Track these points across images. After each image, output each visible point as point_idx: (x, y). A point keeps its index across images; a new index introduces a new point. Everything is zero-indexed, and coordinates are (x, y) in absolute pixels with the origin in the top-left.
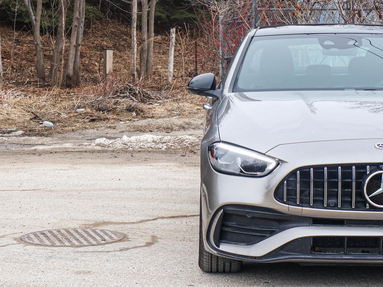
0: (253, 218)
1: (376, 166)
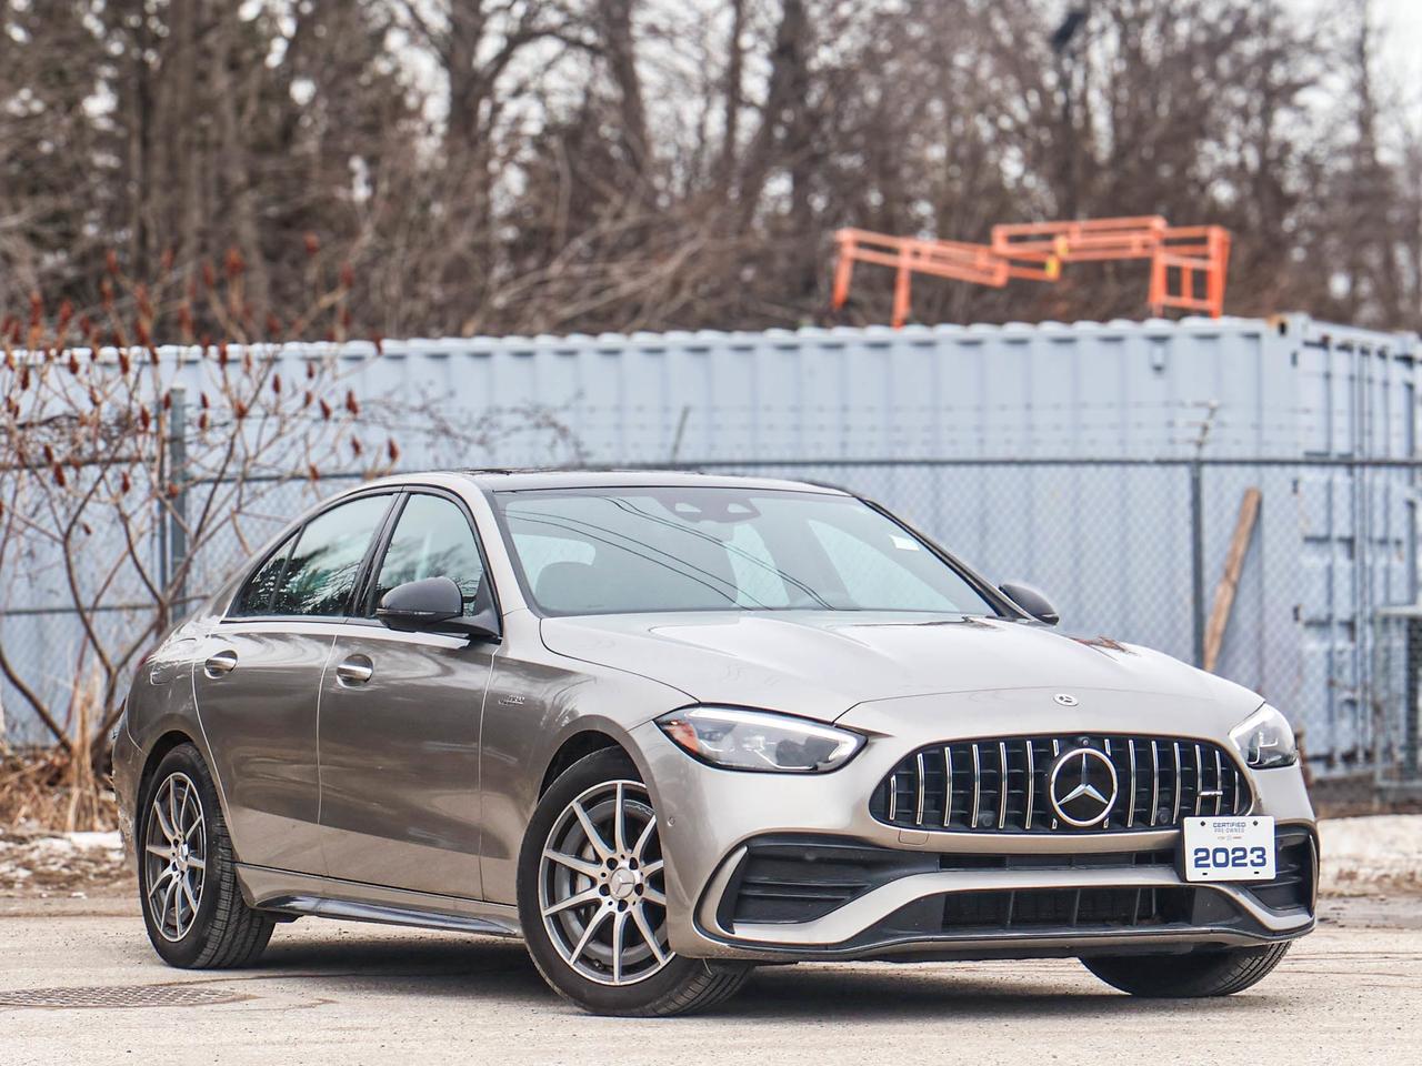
0: (820, 861)
1: (1070, 740)
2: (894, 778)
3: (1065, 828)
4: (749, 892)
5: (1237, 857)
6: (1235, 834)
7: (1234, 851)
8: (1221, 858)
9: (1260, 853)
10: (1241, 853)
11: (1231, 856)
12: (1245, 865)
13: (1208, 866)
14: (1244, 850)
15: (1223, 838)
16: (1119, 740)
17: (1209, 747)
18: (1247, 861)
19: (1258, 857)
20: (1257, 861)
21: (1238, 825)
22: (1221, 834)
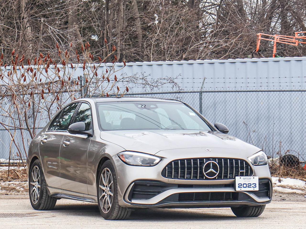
0: (150, 186)
1: (208, 159)
2: (167, 167)
3: (207, 179)
4: (135, 193)
5: (249, 185)
6: (248, 180)
7: (248, 184)
8: (245, 186)
10: (250, 185)
11: (247, 185)
12: (251, 187)
13: (242, 187)
14: (251, 184)
15: (245, 181)
16: (220, 159)
17: (242, 161)
18: (252, 186)
19: (254, 185)
20: (254, 186)
21: (249, 178)
22: (245, 180)
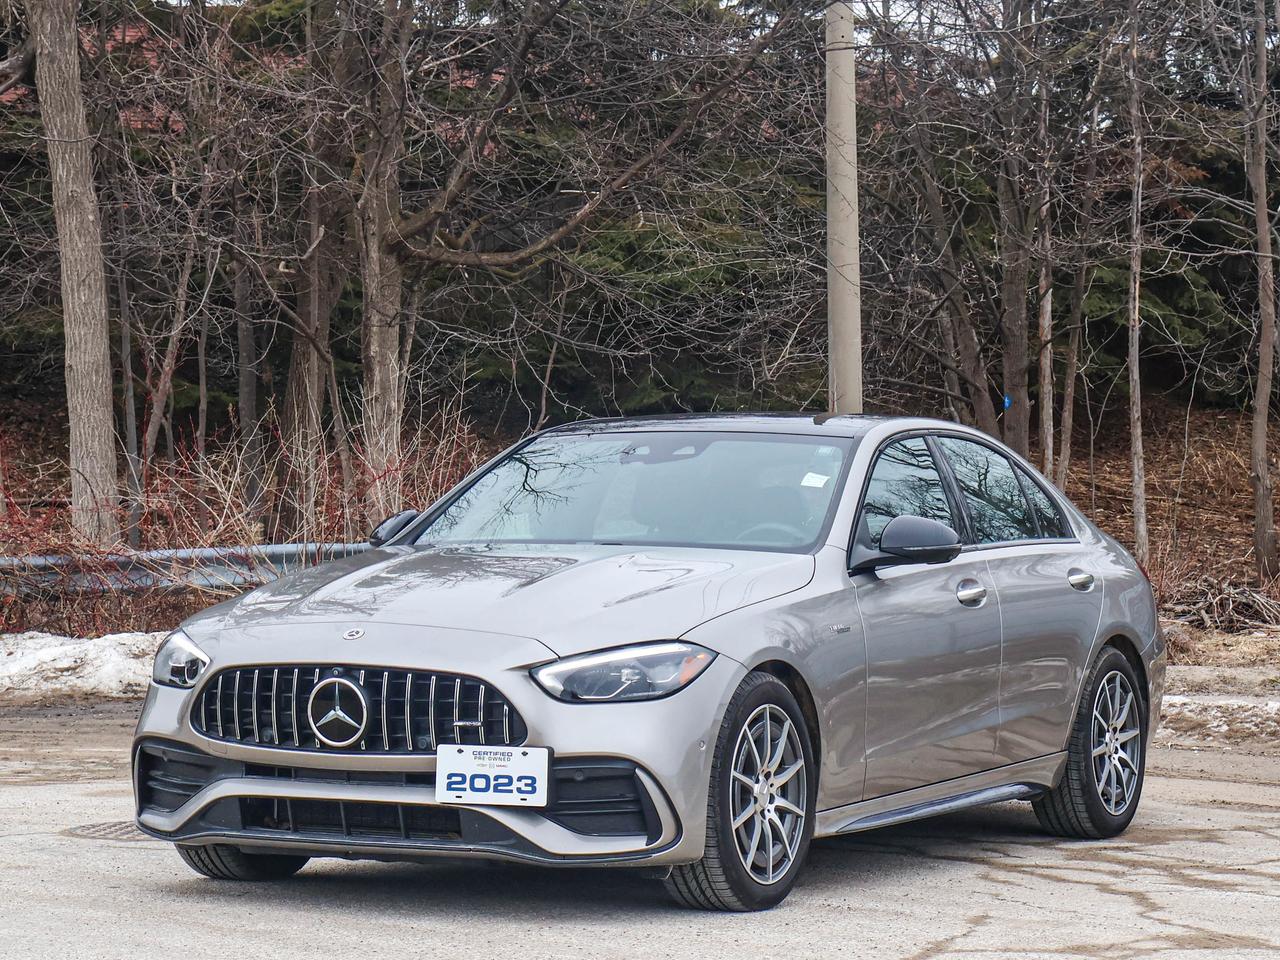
1: (326, 669)
2: (204, 695)
3: (324, 747)
5: (503, 784)
6: (498, 762)
7: (497, 778)
8: (480, 783)
9: (529, 781)
10: (508, 781)
11: (492, 783)
12: (511, 791)
13: (465, 790)
14: (511, 778)
15: (481, 765)
16: (374, 673)
17: (473, 682)
18: (513, 787)
19: (526, 785)
20: (524, 788)
21: (503, 754)
22: (481, 762)
